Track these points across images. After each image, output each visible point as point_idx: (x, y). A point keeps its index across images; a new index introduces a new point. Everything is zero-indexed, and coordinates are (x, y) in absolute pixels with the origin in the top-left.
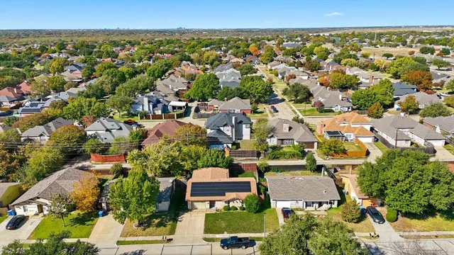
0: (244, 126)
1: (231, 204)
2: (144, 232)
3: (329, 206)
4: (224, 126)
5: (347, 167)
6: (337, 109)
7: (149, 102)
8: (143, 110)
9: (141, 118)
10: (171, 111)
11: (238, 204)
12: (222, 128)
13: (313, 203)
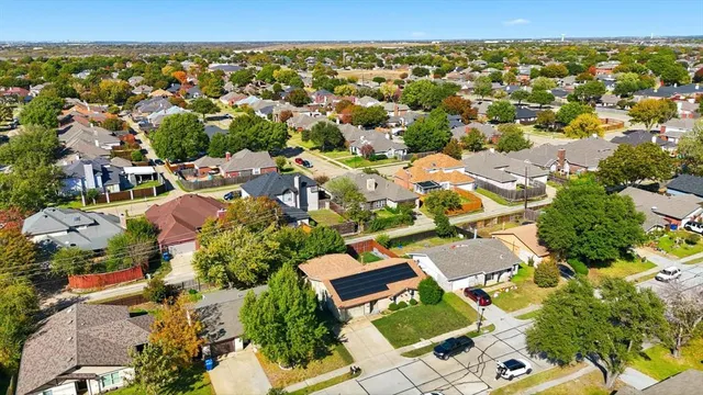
0: (309, 189)
1: (399, 300)
2: (308, 371)
3: (509, 274)
4: (283, 193)
5: (479, 224)
6: (391, 153)
7: (95, 172)
8: (84, 187)
9: (89, 202)
10: (135, 184)
11: (406, 298)
12: (280, 198)
13: (493, 274)
